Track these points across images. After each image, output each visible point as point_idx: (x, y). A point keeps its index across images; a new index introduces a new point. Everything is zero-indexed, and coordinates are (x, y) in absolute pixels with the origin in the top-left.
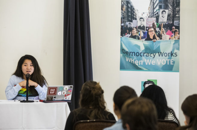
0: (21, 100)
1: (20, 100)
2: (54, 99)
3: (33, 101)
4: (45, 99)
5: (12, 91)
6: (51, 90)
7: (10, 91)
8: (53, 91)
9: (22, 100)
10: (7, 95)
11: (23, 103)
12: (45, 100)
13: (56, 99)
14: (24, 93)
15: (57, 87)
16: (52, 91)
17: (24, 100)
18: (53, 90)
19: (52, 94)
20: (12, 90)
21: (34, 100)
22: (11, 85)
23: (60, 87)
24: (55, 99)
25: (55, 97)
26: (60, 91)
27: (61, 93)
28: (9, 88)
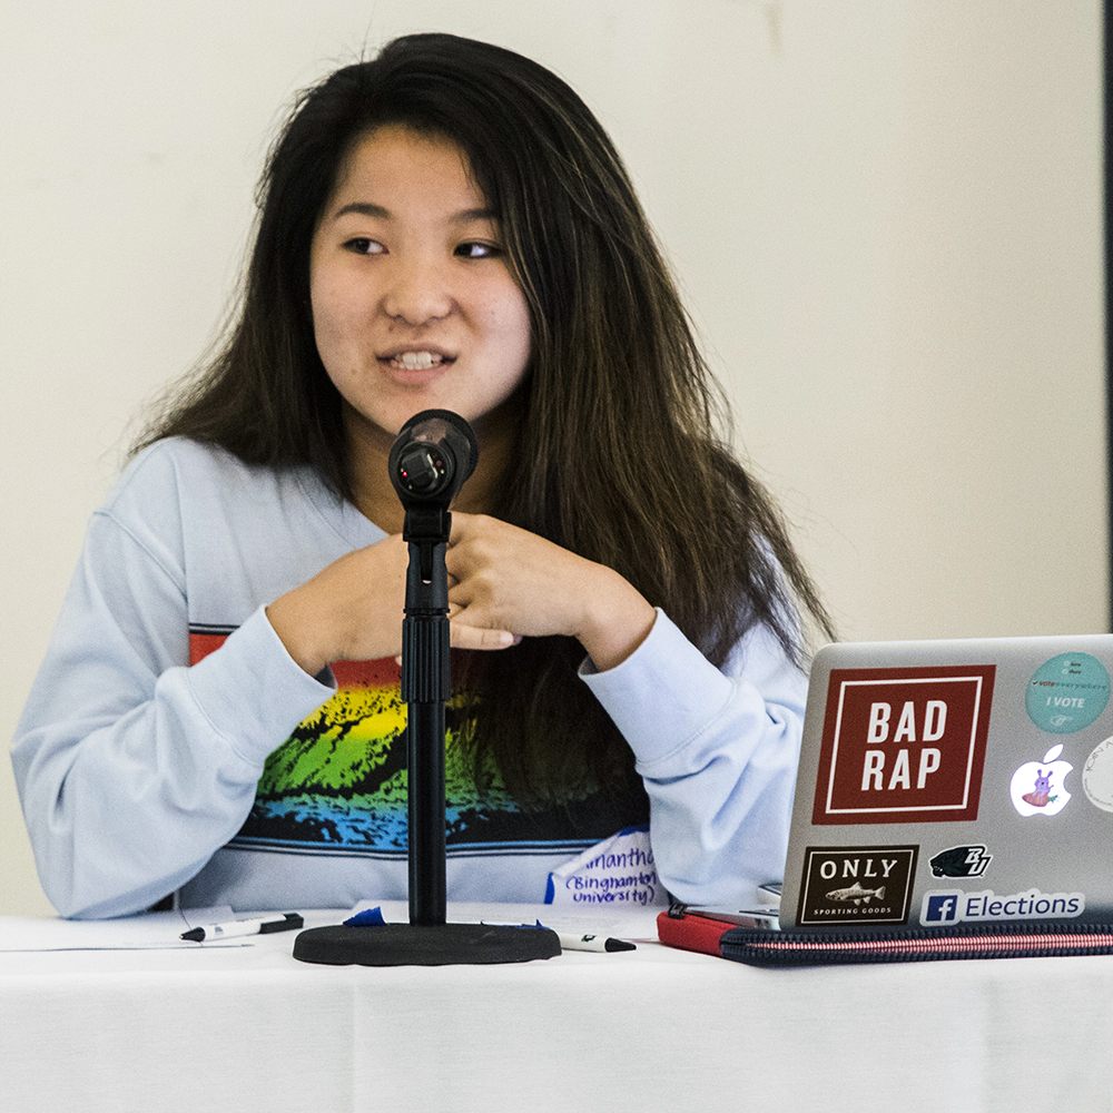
0: (314, 920)
1: (293, 922)
2: (927, 886)
3: (538, 944)
4: (774, 900)
5: (146, 753)
6: (879, 713)
7: (98, 745)
8: (915, 749)
9: (338, 918)
10: (58, 829)
11: (355, 974)
12: (775, 910)
13: (970, 898)
14: (368, 784)
15: (988, 672)
16: (890, 749)
17: (372, 920)
18: (906, 730)
19: (900, 797)
20: (138, 733)
21: (563, 922)
22: (116, 637)
23: (1055, 660)
24: (946, 886)
25: (953, 863)
26: (1057, 734)
27: (1073, 783)
28: (93, 688)
